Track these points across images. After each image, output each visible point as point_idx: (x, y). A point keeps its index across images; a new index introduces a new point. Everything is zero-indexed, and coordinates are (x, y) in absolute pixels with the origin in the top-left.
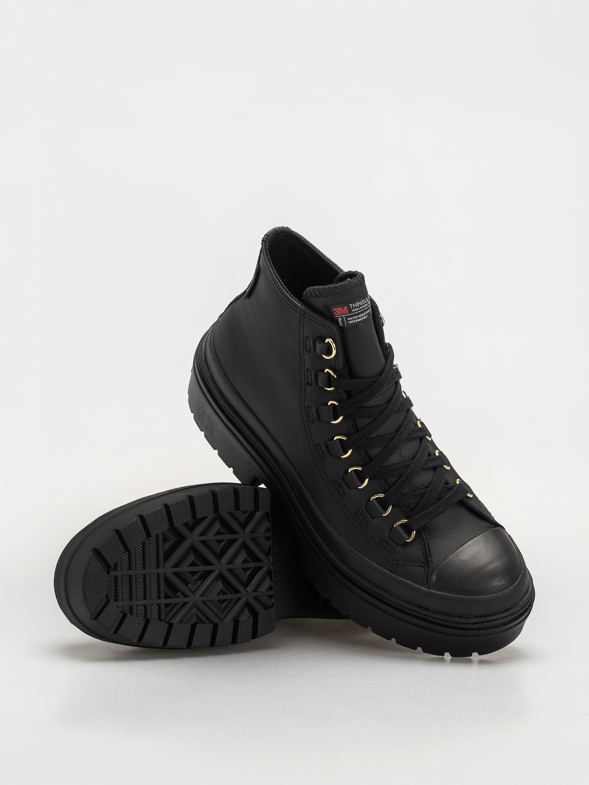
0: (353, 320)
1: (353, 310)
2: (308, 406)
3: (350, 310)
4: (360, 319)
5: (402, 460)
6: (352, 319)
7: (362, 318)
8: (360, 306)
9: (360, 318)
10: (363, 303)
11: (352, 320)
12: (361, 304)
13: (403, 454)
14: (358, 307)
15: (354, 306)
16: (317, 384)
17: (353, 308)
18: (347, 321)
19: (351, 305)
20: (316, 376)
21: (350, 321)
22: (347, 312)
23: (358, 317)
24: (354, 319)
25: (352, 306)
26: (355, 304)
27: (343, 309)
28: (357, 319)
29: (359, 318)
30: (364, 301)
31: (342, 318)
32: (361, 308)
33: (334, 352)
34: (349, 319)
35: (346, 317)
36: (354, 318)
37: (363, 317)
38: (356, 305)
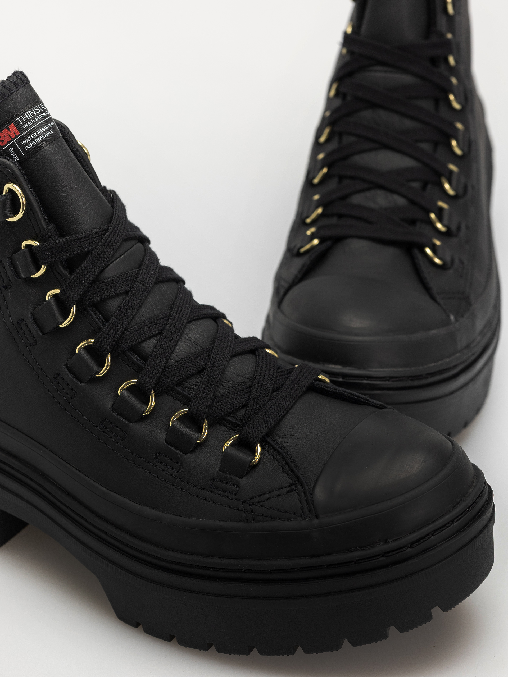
0: (31, 141)
1: (26, 126)
2: (18, 322)
3: (21, 129)
4: (42, 137)
5: (195, 347)
6: (28, 140)
7: (44, 135)
8: (34, 116)
9: (40, 135)
10: (38, 111)
11: (29, 142)
12: (35, 114)
13: (193, 338)
14: (30, 120)
15: (23, 119)
16: (19, 276)
17: (24, 123)
18: (23, 147)
19: (18, 119)
20: (13, 265)
21: (27, 144)
22: (18, 133)
23: (37, 134)
24: (33, 140)
25: (21, 119)
26: (24, 116)
27: (9, 130)
28: (36, 138)
29: (38, 136)
30: (38, 108)
31: (13, 145)
32: (36, 119)
33: (23, 201)
34: (24, 143)
35: (19, 141)
36: (31, 137)
37: (45, 132)
38: (27, 116)
